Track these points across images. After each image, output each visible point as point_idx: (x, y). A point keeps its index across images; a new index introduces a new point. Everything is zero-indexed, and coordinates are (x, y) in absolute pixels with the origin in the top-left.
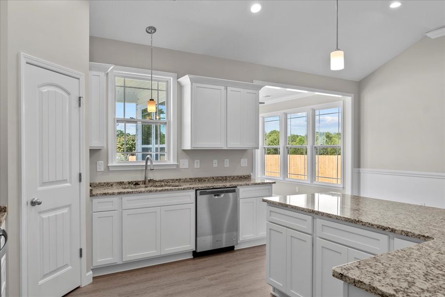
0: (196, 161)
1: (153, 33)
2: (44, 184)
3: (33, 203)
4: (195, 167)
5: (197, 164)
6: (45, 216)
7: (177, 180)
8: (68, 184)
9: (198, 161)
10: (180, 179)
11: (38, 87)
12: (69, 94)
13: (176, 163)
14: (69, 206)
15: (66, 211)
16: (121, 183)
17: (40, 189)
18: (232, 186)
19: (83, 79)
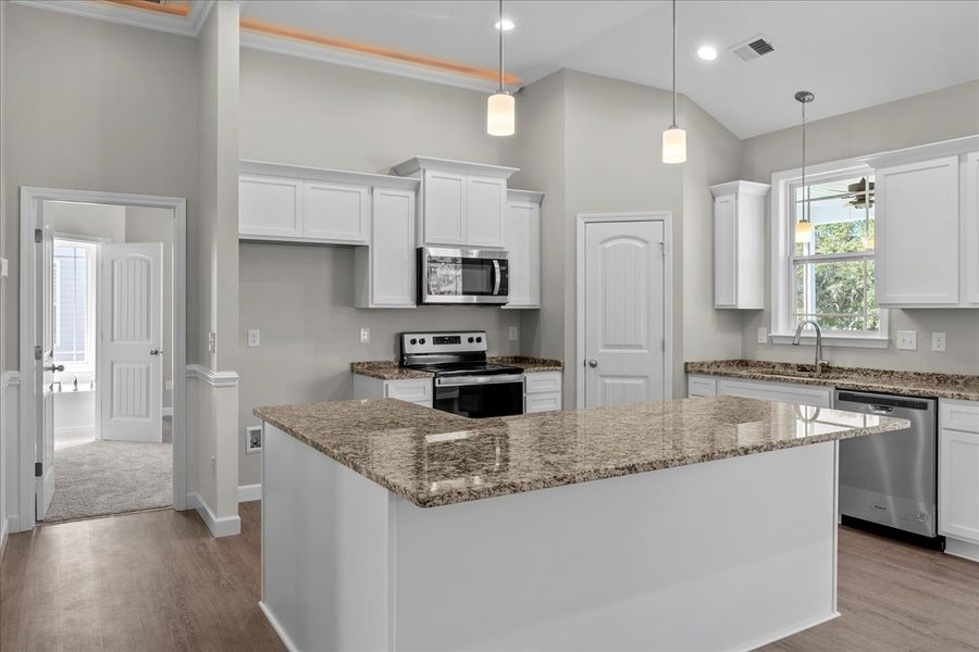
0: (935, 334)
1: (810, 100)
2: (608, 346)
3: (593, 366)
4: (934, 349)
5: (938, 342)
6: (608, 381)
7: (885, 372)
8: (646, 351)
9: (942, 335)
10: (892, 372)
11: (601, 244)
12: (646, 242)
13: (887, 338)
14: (646, 377)
15: (640, 382)
16: (786, 366)
17: (601, 351)
18: (916, 393)
19: (669, 220)
